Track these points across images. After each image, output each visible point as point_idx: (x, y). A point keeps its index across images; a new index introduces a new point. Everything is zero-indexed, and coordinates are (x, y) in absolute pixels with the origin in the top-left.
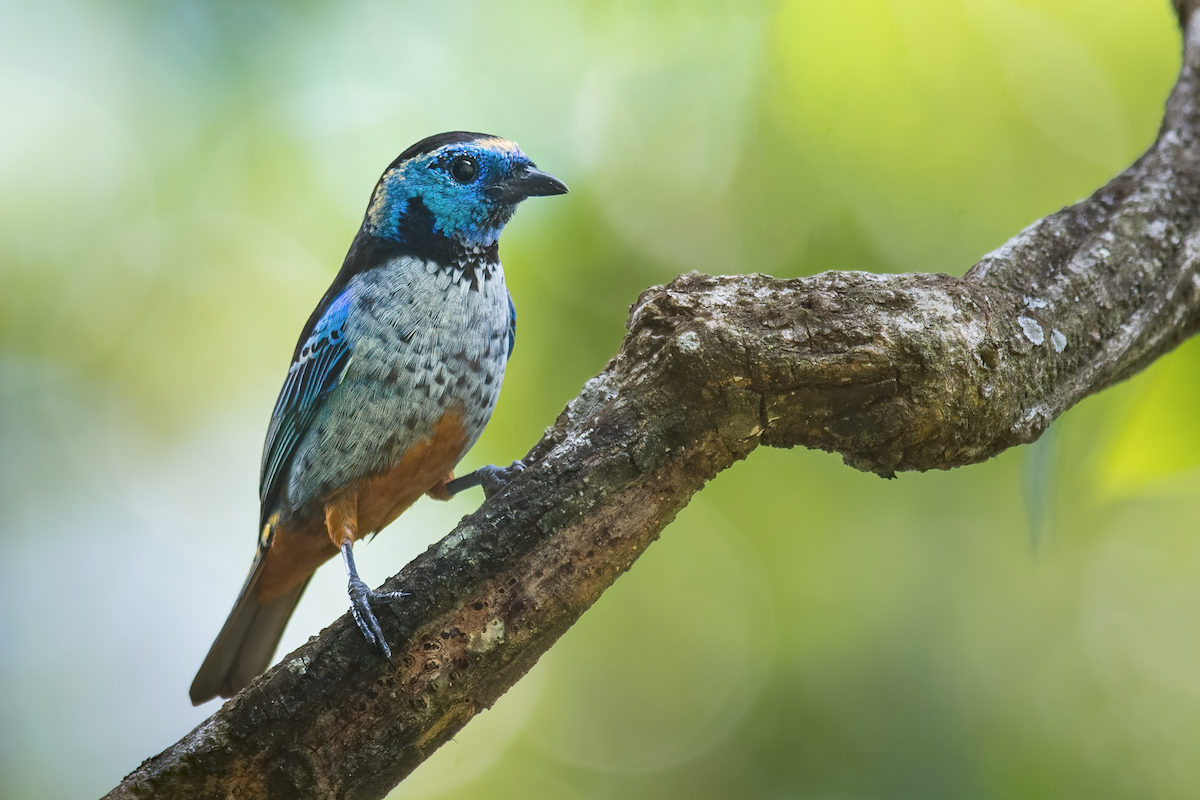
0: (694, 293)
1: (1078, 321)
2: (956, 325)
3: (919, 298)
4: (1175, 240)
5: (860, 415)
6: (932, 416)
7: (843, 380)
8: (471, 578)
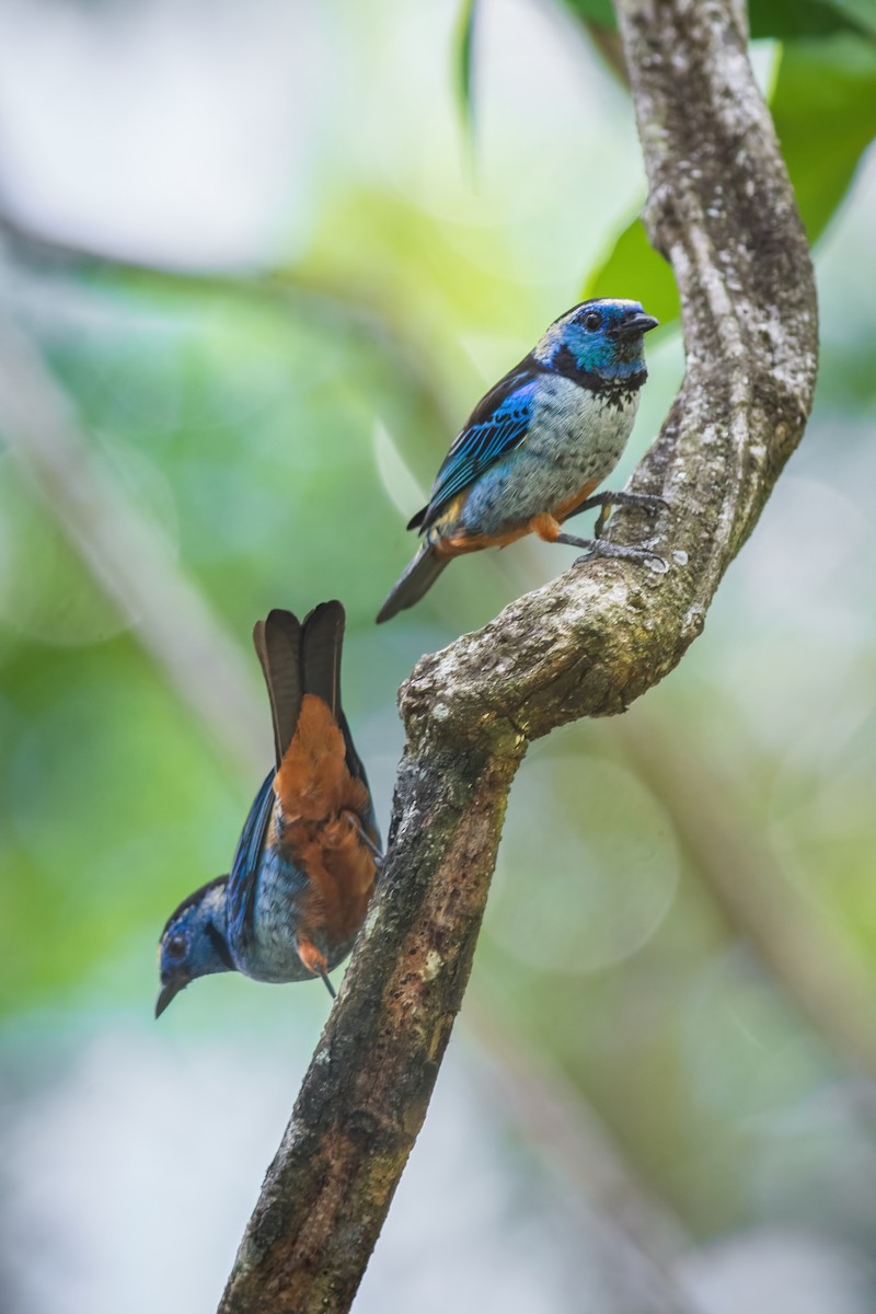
0: (429, 675)
1: (687, 535)
2: (604, 596)
3: (572, 592)
4: (725, 434)
5: (577, 690)
6: (624, 664)
7: (553, 676)
8: (396, 941)
